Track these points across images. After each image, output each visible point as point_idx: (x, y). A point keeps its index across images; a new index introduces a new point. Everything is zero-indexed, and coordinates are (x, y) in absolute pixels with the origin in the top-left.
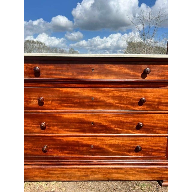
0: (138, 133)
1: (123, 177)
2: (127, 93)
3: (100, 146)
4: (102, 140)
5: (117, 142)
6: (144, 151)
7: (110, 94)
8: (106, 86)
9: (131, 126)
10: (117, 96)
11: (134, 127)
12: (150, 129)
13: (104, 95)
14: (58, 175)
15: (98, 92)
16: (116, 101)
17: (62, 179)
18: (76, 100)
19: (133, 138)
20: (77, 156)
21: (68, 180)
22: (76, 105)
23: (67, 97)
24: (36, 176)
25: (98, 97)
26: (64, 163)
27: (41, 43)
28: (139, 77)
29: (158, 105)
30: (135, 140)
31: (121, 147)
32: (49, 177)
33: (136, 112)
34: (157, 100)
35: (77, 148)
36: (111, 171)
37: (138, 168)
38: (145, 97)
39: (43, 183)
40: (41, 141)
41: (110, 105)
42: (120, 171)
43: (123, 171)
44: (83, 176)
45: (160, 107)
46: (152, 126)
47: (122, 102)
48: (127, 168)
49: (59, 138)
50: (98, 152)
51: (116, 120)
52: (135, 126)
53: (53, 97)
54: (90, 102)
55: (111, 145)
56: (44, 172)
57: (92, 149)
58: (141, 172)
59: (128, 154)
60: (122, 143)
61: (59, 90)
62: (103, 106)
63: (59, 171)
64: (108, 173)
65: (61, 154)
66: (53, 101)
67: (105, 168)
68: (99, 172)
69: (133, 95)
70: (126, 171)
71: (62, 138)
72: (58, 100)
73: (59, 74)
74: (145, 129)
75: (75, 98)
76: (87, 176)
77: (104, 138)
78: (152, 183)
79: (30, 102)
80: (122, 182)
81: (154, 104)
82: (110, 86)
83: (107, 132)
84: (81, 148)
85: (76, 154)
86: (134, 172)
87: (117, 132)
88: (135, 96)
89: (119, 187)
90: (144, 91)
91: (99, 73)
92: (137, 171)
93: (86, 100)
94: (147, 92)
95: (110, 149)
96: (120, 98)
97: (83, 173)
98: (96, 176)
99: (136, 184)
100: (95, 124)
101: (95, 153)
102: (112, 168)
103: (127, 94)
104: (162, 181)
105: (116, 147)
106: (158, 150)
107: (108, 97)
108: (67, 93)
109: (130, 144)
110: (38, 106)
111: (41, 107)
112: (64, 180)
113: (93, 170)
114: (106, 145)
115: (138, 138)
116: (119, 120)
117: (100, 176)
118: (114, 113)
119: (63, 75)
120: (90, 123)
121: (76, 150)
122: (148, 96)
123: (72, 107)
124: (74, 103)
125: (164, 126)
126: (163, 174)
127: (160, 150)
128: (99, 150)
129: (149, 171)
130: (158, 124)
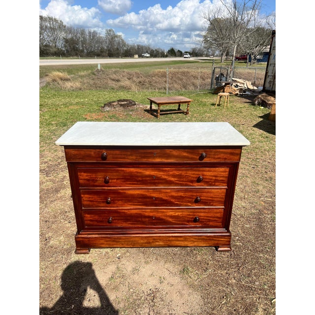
0: (197, 206)
1: (182, 244)
3: (161, 217)
4: (163, 212)
5: (177, 214)
6: (202, 221)
7: (171, 173)
8: (166, 166)
9: (190, 200)
10: (177, 175)
11: (192, 201)
12: (208, 202)
13: (165, 174)
14: (123, 243)
15: (160, 172)
16: (176, 179)
17: (126, 246)
18: (139, 179)
19: (192, 210)
20: (140, 226)
21: (132, 246)
22: (139, 183)
23: (131, 176)
24: (103, 244)
25: (159, 176)
26: (128, 232)
27: (55, 20)
28: (197, 159)
29: (215, 182)
30: (194, 212)
31: (180, 218)
32: (114, 244)
33: (194, 188)
34: (214, 178)
35: (140, 219)
36: (171, 239)
37: (196, 236)
38: (203, 175)
39: (108, 250)
40: (106, 213)
41: (170, 182)
42: (179, 239)
43: (182, 239)
44: (146, 243)
45: (217, 184)
46: (210, 200)
47: (182, 179)
48: (186, 236)
49: (123, 211)
50: (159, 223)
51: (176, 195)
52: (194, 200)
53: (118, 176)
54: (152, 180)
55: (171, 217)
56: (110, 240)
57: (154, 220)
58: (199, 239)
59: (187, 224)
60: (181, 214)
61: (123, 170)
62: (164, 183)
63: (124, 239)
64: (168, 240)
65: (125, 225)
66: (117, 179)
68: (160, 240)
69: (192, 174)
70: (185, 239)
71: (126, 211)
72: (122, 179)
73: (124, 158)
74: (203, 202)
75: (138, 177)
76: (150, 243)
77: (165, 210)
78: (209, 249)
79: (97, 180)
80: (181, 248)
81: (211, 181)
82: (170, 166)
84: (144, 220)
85: (139, 224)
86: (192, 239)
87: (177, 205)
88: (194, 174)
89: (179, 252)
90: (202, 170)
91: (160, 157)
92: (196, 239)
93: (148, 179)
94: (205, 172)
95: (170, 220)
96: (180, 176)
97: (145, 241)
98: (157, 243)
99: (195, 249)
100: (157, 199)
102: (172, 237)
103: (186, 173)
104: (219, 247)
105: (176, 218)
106: (215, 220)
107: (169, 175)
108: (131, 172)
109: (189, 215)
110: (104, 184)
111: (106, 185)
112: (128, 246)
113: (155, 238)
114: (166, 216)
115: (196, 210)
116: (179, 195)
117: (161, 243)
118: (174, 189)
119: (128, 159)
120: (152, 198)
121: (139, 221)
123: (135, 184)
124: (137, 181)
125: (221, 200)
126: (219, 241)
127: (216, 220)
128: (160, 221)
129: (206, 238)
130: (215, 198)
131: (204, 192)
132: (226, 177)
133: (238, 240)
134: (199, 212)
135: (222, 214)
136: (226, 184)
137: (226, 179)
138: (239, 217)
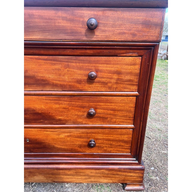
2: (67, 63)
11: (83, 115)
12: (107, 118)
28: (82, 35)
29: (117, 83)
33: (85, 94)
36: (55, 172)
41: (43, 83)
43: (71, 172)
50: (38, 148)
62: (34, 84)
64: (52, 174)
67: (47, 168)
70: (76, 173)
74: (100, 117)
81: (110, 82)
83: (46, 122)
87: (60, 122)
90: (94, 61)
94: (99, 63)
98: (36, 178)
101: (34, 148)
104: (126, 184)
106: (120, 146)
113: (32, 170)
117: (40, 178)
118: (51, 95)
122: (100, 68)
125: (128, 114)
126: (126, 176)
127: (122, 146)
128: (37, 146)
129: (107, 172)
130: (118, 111)
131: (100, 101)
132: (135, 75)
133: (153, 172)
134: (95, 133)
135: (131, 136)
136: (135, 88)
137: (135, 79)
138: (154, 140)
